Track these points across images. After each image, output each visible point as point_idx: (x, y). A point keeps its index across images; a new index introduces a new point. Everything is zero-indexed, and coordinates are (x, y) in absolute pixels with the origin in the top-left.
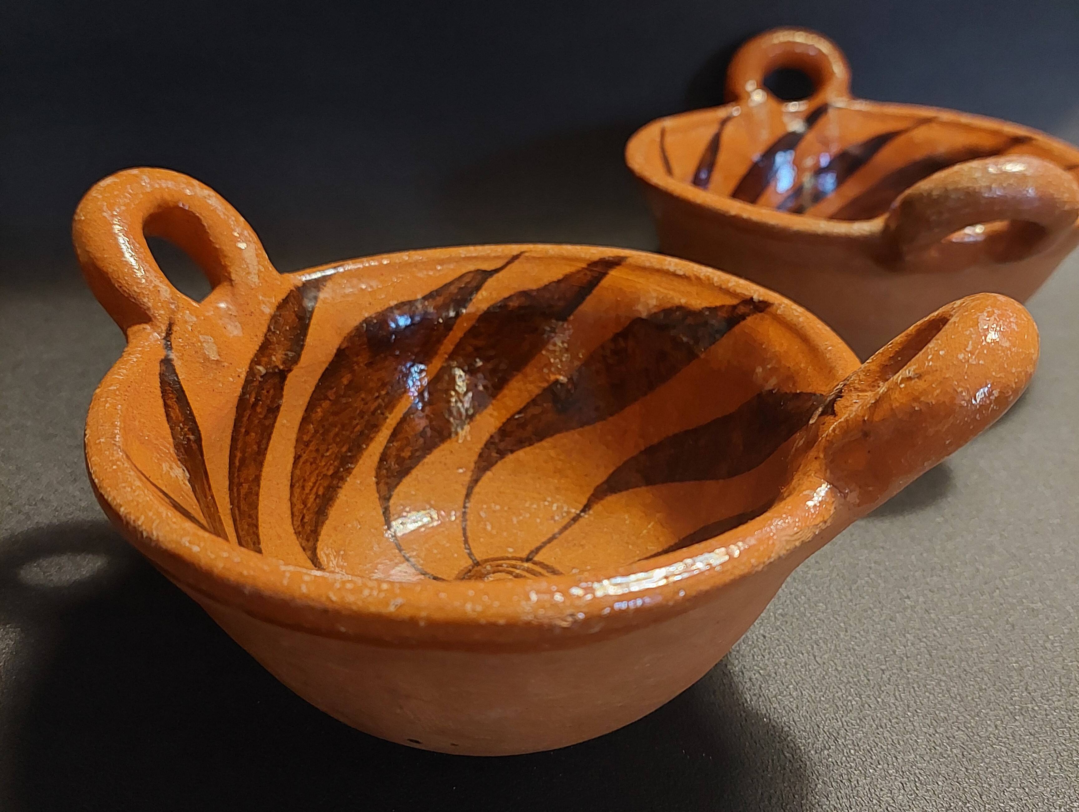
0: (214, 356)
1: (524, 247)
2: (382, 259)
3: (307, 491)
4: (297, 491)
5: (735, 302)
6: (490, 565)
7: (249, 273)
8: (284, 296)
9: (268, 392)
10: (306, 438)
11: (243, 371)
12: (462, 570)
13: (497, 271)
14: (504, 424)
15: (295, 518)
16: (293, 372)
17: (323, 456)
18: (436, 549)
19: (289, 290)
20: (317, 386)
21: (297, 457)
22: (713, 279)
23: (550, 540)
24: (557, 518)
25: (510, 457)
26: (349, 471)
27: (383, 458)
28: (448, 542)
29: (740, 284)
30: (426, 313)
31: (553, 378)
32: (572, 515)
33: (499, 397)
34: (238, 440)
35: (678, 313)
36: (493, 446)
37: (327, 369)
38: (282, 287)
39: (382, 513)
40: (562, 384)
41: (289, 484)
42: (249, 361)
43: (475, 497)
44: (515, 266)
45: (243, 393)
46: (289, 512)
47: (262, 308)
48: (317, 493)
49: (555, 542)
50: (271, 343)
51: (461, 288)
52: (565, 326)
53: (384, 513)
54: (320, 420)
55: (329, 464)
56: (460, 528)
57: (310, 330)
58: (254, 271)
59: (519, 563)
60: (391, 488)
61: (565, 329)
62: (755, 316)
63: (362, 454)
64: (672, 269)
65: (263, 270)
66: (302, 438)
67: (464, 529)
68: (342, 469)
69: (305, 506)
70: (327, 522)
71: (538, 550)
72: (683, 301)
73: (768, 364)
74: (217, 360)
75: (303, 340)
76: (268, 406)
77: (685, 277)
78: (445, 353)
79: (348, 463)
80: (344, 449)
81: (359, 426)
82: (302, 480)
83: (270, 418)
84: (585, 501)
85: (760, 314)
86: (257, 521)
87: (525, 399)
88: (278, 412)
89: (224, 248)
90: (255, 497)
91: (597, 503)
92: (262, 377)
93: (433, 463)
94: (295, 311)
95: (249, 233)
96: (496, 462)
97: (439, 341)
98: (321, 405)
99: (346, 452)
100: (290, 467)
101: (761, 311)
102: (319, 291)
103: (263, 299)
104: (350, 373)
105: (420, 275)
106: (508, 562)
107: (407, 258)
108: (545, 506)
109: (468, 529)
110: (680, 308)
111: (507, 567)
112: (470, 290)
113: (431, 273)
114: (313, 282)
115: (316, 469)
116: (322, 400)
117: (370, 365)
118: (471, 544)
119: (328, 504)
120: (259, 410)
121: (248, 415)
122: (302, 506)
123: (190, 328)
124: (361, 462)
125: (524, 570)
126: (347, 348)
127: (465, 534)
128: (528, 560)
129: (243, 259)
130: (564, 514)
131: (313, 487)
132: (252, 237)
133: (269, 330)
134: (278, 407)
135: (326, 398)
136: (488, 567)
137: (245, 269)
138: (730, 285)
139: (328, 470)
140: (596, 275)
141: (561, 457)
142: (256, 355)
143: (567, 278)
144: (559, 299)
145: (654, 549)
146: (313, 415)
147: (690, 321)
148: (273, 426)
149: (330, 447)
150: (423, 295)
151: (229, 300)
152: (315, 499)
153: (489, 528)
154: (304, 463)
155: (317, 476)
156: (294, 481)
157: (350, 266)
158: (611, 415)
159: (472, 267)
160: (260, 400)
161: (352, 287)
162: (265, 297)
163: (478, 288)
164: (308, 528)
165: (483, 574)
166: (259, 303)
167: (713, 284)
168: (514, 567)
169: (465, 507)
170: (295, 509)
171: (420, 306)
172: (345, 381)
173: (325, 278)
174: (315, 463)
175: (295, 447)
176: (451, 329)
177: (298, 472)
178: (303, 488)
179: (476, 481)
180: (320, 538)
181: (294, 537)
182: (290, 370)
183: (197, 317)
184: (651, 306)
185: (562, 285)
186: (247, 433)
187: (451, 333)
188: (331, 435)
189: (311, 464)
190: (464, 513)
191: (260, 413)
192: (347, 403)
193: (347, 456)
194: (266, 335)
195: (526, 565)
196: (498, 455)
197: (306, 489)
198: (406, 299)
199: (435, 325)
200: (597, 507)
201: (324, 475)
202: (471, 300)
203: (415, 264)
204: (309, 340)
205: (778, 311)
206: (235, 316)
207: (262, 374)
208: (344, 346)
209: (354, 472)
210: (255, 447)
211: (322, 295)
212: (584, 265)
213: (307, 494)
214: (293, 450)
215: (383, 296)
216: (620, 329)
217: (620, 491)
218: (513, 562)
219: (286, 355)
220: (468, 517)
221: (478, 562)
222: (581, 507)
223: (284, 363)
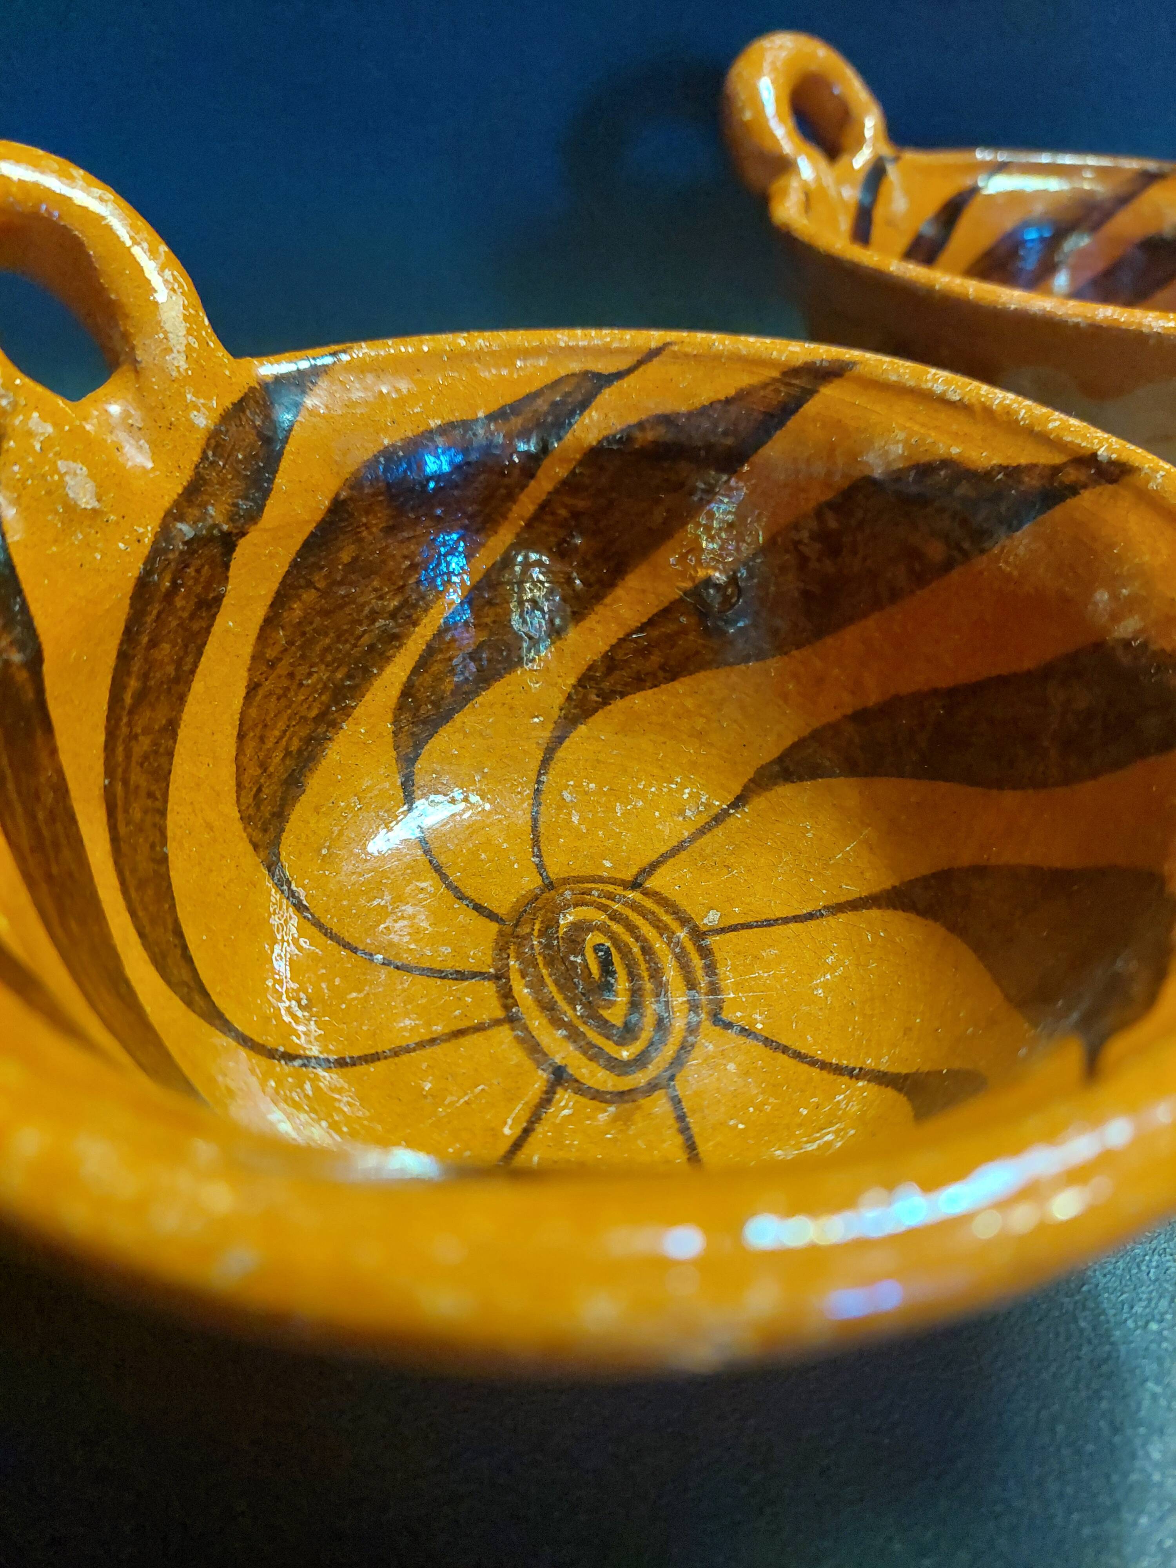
0: (86, 500)
1: (672, 335)
2: (422, 342)
3: (269, 744)
4: (251, 745)
5: (1058, 459)
6: (572, 890)
7: (169, 350)
8: (236, 398)
9: (198, 571)
10: (270, 653)
11: (148, 532)
12: (523, 896)
13: (620, 375)
14: (613, 647)
15: (243, 793)
16: (248, 536)
17: (301, 685)
18: (485, 852)
19: (247, 387)
20: (294, 565)
21: (252, 686)
22: (1017, 412)
23: (675, 851)
24: (688, 813)
25: (619, 705)
26: (347, 712)
27: (408, 691)
28: (505, 841)
29: (1070, 426)
30: (490, 445)
31: (701, 573)
32: (714, 811)
33: (608, 600)
34: (134, 657)
35: (942, 473)
36: (592, 683)
37: (312, 534)
38: (234, 380)
39: (399, 783)
40: (717, 586)
41: (235, 733)
42: (162, 514)
43: (556, 767)
44: (653, 368)
45: (148, 571)
46: (233, 783)
47: (192, 416)
48: (286, 749)
49: (683, 855)
50: (206, 482)
51: (554, 404)
52: (733, 482)
53: (402, 784)
54: (299, 623)
55: (311, 699)
56: (528, 816)
57: (284, 464)
58: (178, 347)
59: (619, 890)
60: (418, 745)
61: (731, 489)
62: (1098, 489)
63: (372, 684)
64: (939, 388)
65: (196, 345)
66: (264, 654)
67: (535, 820)
68: (334, 709)
69: (265, 771)
70: (303, 798)
71: (653, 867)
72: (955, 450)
73: (1124, 587)
74: (94, 510)
75: (271, 481)
76: (197, 596)
77: (962, 407)
78: (522, 518)
79: (345, 698)
80: (339, 675)
81: (366, 636)
82: (260, 726)
83: (202, 618)
84: (737, 790)
85: (1110, 487)
86: (166, 802)
87: (652, 606)
88: (219, 607)
89: (124, 300)
90: (163, 760)
91: (759, 795)
92: (185, 543)
93: (491, 705)
94: (255, 427)
95: (173, 275)
96: (595, 710)
97: (511, 497)
98: (299, 597)
99: (342, 680)
100: (237, 703)
101: (1113, 480)
102: (304, 392)
103: (194, 399)
104: (353, 543)
105: (484, 374)
106: (601, 886)
107: (463, 343)
108: (671, 789)
109: (542, 819)
110: (946, 463)
111: (599, 897)
112: (570, 407)
113: (504, 372)
114: (294, 378)
115: (289, 707)
116: (301, 587)
117: (390, 530)
118: (543, 848)
119: (304, 767)
120: (179, 602)
121: (155, 612)
122: (259, 771)
123: (38, 447)
124: (368, 697)
125: (625, 904)
126: (351, 499)
127: (535, 828)
128: (635, 885)
129: (159, 322)
130: (701, 808)
131: (281, 738)
132: (179, 282)
133: (204, 457)
134: (218, 600)
135: (310, 584)
136: (568, 894)
137: (161, 342)
138: (1051, 426)
139: (309, 708)
140: (796, 392)
141: (704, 712)
142: (177, 504)
143: (742, 396)
144: (725, 433)
145: (853, 890)
146: (285, 615)
147: (963, 489)
148: (208, 630)
149: (313, 670)
150: (488, 413)
151: (129, 397)
152: (283, 759)
153: (575, 819)
154: (266, 697)
155: (289, 719)
156: (244, 729)
157: (363, 350)
158: (798, 647)
159: (575, 366)
160: (182, 585)
161: (365, 389)
162: (198, 398)
163: (584, 405)
164: (267, 810)
165: (556, 906)
166: (187, 407)
167: (1017, 421)
168: (611, 897)
169: (539, 782)
170: (246, 778)
171: (481, 432)
172: (345, 557)
173: (317, 372)
174: (286, 696)
175: (249, 670)
176: (532, 476)
177: (253, 712)
178: (262, 739)
179: (559, 740)
180: (288, 827)
181: (239, 826)
182: (243, 534)
183: (55, 425)
184: (892, 457)
185: (733, 409)
186: (153, 643)
187: (533, 483)
188: (318, 648)
189: (278, 699)
190: (537, 791)
191: (183, 609)
192: (347, 596)
193: (344, 687)
194: (197, 467)
195: (631, 895)
196: (599, 700)
197: (266, 741)
198: (457, 416)
199: (506, 466)
200: (759, 803)
201: (301, 717)
202: (570, 425)
203: (479, 356)
204: (281, 481)
205: (1151, 484)
206: (140, 429)
207: (186, 538)
208: (344, 495)
209: (356, 713)
210: (171, 670)
211: (310, 402)
212: (776, 374)
213: (268, 750)
214: (246, 674)
215: (418, 410)
216: (829, 495)
217: (801, 779)
218: (610, 888)
219: (235, 505)
220: (543, 797)
221: (551, 883)
222: (731, 798)
223: (231, 519)
